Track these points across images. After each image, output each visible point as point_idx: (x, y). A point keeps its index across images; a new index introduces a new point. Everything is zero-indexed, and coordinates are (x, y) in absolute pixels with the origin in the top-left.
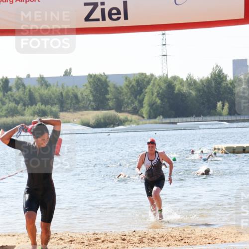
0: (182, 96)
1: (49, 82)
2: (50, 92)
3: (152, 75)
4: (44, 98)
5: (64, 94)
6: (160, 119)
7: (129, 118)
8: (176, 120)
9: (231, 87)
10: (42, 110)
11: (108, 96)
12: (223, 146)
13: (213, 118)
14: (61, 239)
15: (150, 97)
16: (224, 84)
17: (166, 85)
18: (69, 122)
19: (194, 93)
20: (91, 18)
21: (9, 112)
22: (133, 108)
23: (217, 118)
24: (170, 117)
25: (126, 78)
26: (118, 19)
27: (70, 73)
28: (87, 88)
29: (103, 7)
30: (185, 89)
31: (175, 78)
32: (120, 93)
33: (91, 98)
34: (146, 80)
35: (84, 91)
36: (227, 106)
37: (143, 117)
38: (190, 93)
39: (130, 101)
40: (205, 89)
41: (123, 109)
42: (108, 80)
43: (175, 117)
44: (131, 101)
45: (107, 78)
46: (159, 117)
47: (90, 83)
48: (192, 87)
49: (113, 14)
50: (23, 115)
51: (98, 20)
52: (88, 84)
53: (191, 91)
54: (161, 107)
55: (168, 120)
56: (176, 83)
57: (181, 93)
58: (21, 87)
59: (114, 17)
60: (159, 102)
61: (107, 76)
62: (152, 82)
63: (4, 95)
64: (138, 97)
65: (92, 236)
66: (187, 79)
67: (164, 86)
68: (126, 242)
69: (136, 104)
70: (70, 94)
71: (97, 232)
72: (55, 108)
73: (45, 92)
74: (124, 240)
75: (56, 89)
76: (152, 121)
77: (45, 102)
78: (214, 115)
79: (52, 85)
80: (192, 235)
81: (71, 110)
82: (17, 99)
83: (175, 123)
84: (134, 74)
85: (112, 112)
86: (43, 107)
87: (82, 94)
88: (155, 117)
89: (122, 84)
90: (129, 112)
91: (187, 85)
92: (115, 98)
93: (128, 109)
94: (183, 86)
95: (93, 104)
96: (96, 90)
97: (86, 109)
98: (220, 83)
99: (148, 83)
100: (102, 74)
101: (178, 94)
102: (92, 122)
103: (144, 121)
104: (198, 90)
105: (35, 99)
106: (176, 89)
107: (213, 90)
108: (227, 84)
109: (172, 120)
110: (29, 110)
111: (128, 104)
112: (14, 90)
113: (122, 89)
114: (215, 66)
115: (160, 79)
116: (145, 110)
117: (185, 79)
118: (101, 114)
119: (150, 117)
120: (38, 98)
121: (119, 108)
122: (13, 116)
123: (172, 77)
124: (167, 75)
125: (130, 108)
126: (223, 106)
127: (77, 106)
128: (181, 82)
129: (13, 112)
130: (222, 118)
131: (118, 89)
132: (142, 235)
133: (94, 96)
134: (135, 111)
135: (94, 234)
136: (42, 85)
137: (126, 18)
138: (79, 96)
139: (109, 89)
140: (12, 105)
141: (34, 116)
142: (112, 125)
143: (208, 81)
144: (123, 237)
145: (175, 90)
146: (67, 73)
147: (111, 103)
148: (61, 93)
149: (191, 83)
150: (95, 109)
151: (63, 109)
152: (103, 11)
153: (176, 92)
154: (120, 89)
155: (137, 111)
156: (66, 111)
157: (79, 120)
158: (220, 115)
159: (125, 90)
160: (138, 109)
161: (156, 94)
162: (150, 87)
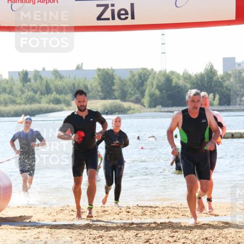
1: (62, 74)
2: (64, 84)
3: (152, 70)
4: (58, 88)
5: (76, 85)
6: (159, 107)
7: (132, 107)
8: (173, 109)
9: (221, 81)
10: (57, 99)
11: (114, 88)
14: (73, 211)
15: (151, 88)
16: (215, 78)
17: (164, 78)
19: (189, 86)
20: (103, 17)
21: (28, 100)
22: (136, 98)
24: (168, 106)
25: (131, 72)
26: (126, 18)
28: (95, 81)
29: (113, 8)
30: (181, 82)
31: (172, 73)
32: (125, 85)
33: (99, 89)
34: (147, 73)
35: (93, 83)
36: (217, 97)
37: (145, 106)
38: (186, 86)
39: (133, 92)
40: (199, 82)
41: (127, 99)
42: (114, 73)
43: (172, 106)
44: (135, 92)
45: (113, 72)
47: (99, 76)
48: (187, 81)
49: (121, 14)
50: (40, 103)
51: (108, 19)
52: (96, 76)
53: (186, 84)
54: (160, 97)
55: (166, 109)
56: (173, 77)
57: (178, 85)
58: (38, 78)
59: (123, 17)
60: (158, 92)
61: (114, 70)
63: (24, 86)
65: (100, 208)
66: (184, 74)
67: (162, 79)
68: (130, 214)
69: (138, 95)
70: (81, 85)
72: (68, 97)
73: (59, 83)
74: (128, 212)
75: (68, 81)
76: (153, 109)
77: (60, 92)
79: (65, 76)
82: (35, 88)
83: (172, 112)
84: (137, 69)
85: (118, 102)
86: (58, 96)
87: (91, 85)
88: (155, 106)
89: (126, 77)
90: (132, 102)
91: (183, 79)
92: (121, 89)
93: (131, 99)
94: (179, 79)
95: (100, 94)
96: (103, 81)
97: (95, 98)
98: (212, 78)
100: (110, 68)
101: (175, 87)
103: (145, 110)
104: (193, 83)
105: (50, 88)
106: (174, 82)
107: (205, 83)
108: (218, 79)
109: (170, 109)
110: (45, 99)
111: (131, 94)
112: (32, 81)
113: (126, 82)
114: (208, 63)
115: (160, 73)
116: (146, 100)
117: (181, 74)
118: (108, 103)
119: (150, 106)
120: (53, 89)
121: (123, 98)
122: (31, 103)
123: (170, 72)
124: (166, 70)
125: (133, 98)
126: (214, 97)
128: (178, 76)
129: (31, 100)
130: (213, 108)
131: (123, 82)
133: (102, 87)
134: (138, 101)
136: (56, 77)
137: (133, 18)
138: (89, 87)
139: (115, 81)
140: (31, 93)
141: (49, 104)
142: (118, 113)
143: (202, 76)
144: (128, 210)
145: (172, 83)
146: (78, 68)
147: (117, 94)
148: (74, 85)
149: (187, 77)
150: (102, 99)
152: (113, 11)
153: (173, 84)
155: (139, 100)
158: (212, 105)
159: (129, 83)
160: (140, 98)
161: (155, 86)
162: (150, 80)
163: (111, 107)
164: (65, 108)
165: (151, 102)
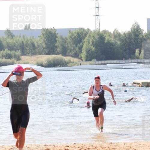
0: (110, 45)
1: (14, 33)
2: (14, 41)
3: (88, 29)
4: (10, 45)
5: (24, 42)
6: (94, 61)
7: (72, 60)
8: (106, 62)
9: (146, 38)
10: (8, 54)
11: (56, 45)
12: (140, 81)
13: (133, 61)
15: (87, 45)
16: (140, 36)
17: (98, 37)
18: (28, 63)
19: (119, 43)
22: (74, 53)
23: (136, 61)
24: (101, 60)
25: (70, 32)
27: (29, 27)
28: (41, 39)
30: (112, 40)
31: (105, 32)
32: (65, 42)
33: (44, 46)
34: (84, 33)
35: (39, 41)
36: (143, 52)
37: (82, 60)
38: (116, 43)
39: (72, 48)
40: (127, 39)
41: (67, 54)
42: (56, 33)
43: (105, 60)
44: (74, 48)
45: (56, 31)
46: (93, 60)
47: (43, 35)
48: (117, 38)
52: (42, 36)
53: (116, 41)
54: (95, 53)
55: (100, 62)
56: (105, 35)
57: (110, 42)
60: (93, 49)
61: (56, 30)
62: (88, 34)
64: (78, 45)
65: (43, 147)
66: (114, 33)
67: (97, 37)
69: (77, 50)
70: (29, 42)
71: (47, 144)
72: (18, 53)
73: (10, 41)
75: (18, 39)
76: (89, 62)
77: (11, 48)
78: (134, 58)
79: (16, 36)
80: (117, 147)
81: (30, 54)
83: (105, 64)
84: (76, 29)
85: (60, 56)
86: (9, 52)
87: (37, 42)
88: (91, 60)
89: (67, 35)
90: (72, 56)
91: (114, 36)
92: (62, 46)
93: (71, 54)
94: (111, 37)
95: (45, 50)
96: (48, 40)
97: (40, 53)
98: (138, 36)
99: (86, 35)
100: (53, 28)
101: (107, 43)
102: (45, 63)
104: (122, 41)
106: (106, 40)
107: (132, 40)
108: (143, 36)
109: (103, 62)
111: (71, 50)
113: (67, 39)
114: (134, 23)
115: (94, 32)
116: (83, 55)
117: (112, 33)
118: (51, 57)
119: (87, 60)
120: (6, 46)
121: (64, 53)
123: (103, 31)
124: (99, 29)
125: (72, 53)
126: (140, 52)
127: (34, 51)
128: (110, 35)
130: (139, 61)
131: (64, 40)
132: (80, 146)
133: (46, 44)
134: (76, 56)
135: (45, 145)
136: (9, 36)
138: (36, 44)
139: (57, 39)
141: (3, 58)
142: (59, 66)
143: (129, 34)
145: (105, 40)
146: (27, 28)
147: (58, 50)
148: (23, 42)
149: (117, 35)
150: (47, 54)
151: (23, 54)
153: (106, 41)
154: (65, 40)
155: (77, 55)
156: (26, 55)
157: (36, 62)
158: (138, 58)
159: (69, 40)
160: (78, 53)
161: (91, 43)
162: (87, 38)
163: (54, 61)
164: (15, 62)
165: (87, 56)
